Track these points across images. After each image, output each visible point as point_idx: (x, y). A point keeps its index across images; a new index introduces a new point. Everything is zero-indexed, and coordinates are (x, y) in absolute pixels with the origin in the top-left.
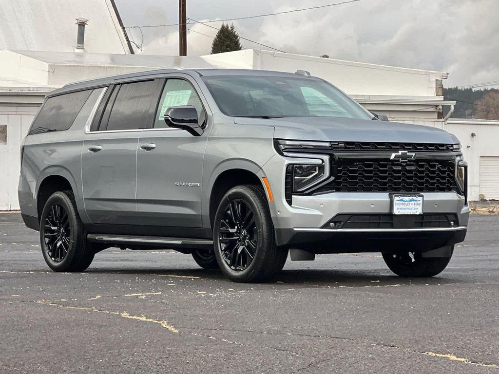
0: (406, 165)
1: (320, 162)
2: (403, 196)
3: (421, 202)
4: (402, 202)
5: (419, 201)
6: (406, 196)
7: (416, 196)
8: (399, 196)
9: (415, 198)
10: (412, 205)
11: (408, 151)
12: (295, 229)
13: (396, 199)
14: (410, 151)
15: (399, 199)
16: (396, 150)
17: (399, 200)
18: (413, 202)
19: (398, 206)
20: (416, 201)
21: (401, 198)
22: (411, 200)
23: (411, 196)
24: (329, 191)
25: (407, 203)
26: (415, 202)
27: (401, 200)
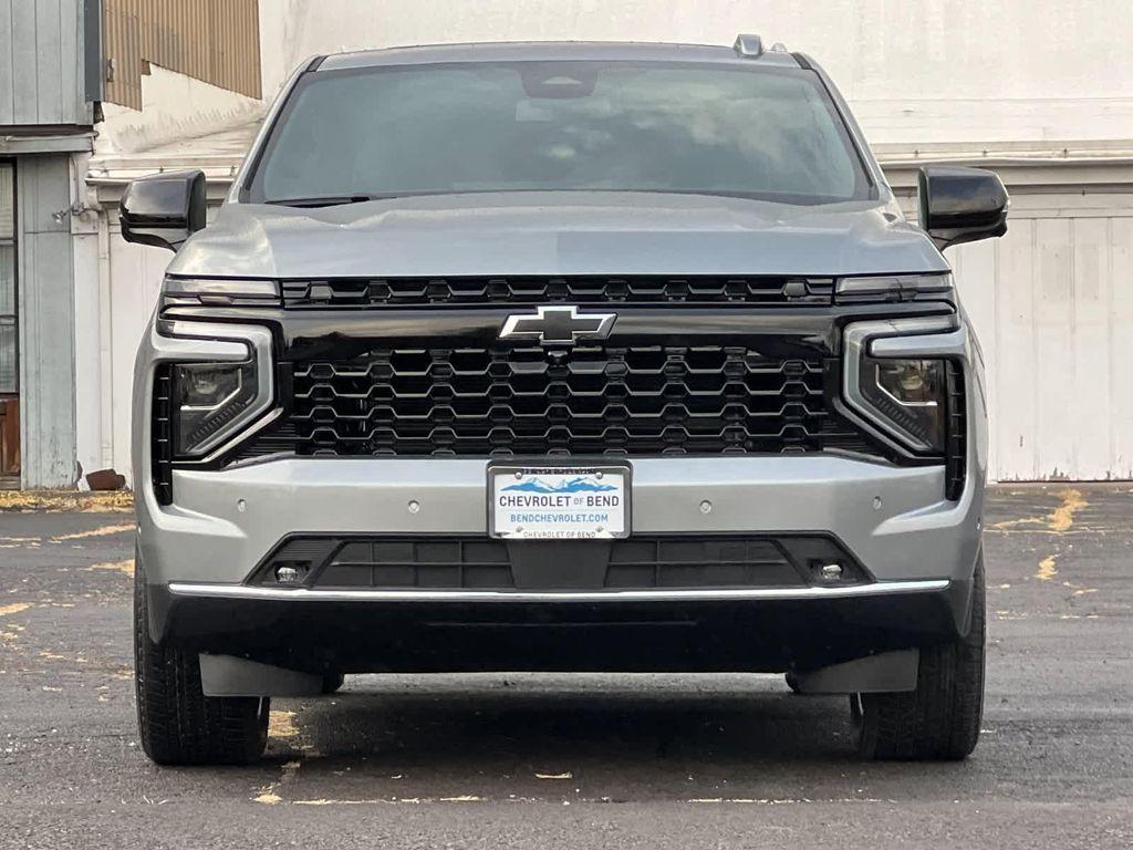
0: (565, 360)
1: (242, 350)
2: (534, 472)
3: (620, 493)
4: (534, 494)
5: (610, 488)
6: (549, 472)
7: (591, 472)
8: (514, 472)
9: (590, 479)
10: (577, 504)
11: (581, 307)
12: (173, 587)
13: (503, 481)
14: (586, 304)
15: (519, 483)
16: (528, 304)
17: (513, 488)
18: (583, 494)
19: (514, 509)
20: (596, 490)
21: (527, 478)
22: (572, 488)
23: (567, 472)
24: (275, 455)
25: (554, 496)
26: (594, 494)
27: (528, 487)
